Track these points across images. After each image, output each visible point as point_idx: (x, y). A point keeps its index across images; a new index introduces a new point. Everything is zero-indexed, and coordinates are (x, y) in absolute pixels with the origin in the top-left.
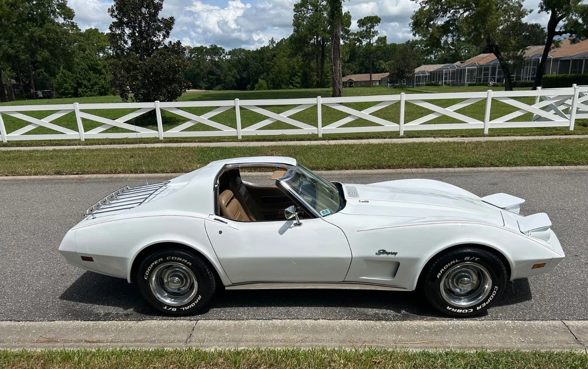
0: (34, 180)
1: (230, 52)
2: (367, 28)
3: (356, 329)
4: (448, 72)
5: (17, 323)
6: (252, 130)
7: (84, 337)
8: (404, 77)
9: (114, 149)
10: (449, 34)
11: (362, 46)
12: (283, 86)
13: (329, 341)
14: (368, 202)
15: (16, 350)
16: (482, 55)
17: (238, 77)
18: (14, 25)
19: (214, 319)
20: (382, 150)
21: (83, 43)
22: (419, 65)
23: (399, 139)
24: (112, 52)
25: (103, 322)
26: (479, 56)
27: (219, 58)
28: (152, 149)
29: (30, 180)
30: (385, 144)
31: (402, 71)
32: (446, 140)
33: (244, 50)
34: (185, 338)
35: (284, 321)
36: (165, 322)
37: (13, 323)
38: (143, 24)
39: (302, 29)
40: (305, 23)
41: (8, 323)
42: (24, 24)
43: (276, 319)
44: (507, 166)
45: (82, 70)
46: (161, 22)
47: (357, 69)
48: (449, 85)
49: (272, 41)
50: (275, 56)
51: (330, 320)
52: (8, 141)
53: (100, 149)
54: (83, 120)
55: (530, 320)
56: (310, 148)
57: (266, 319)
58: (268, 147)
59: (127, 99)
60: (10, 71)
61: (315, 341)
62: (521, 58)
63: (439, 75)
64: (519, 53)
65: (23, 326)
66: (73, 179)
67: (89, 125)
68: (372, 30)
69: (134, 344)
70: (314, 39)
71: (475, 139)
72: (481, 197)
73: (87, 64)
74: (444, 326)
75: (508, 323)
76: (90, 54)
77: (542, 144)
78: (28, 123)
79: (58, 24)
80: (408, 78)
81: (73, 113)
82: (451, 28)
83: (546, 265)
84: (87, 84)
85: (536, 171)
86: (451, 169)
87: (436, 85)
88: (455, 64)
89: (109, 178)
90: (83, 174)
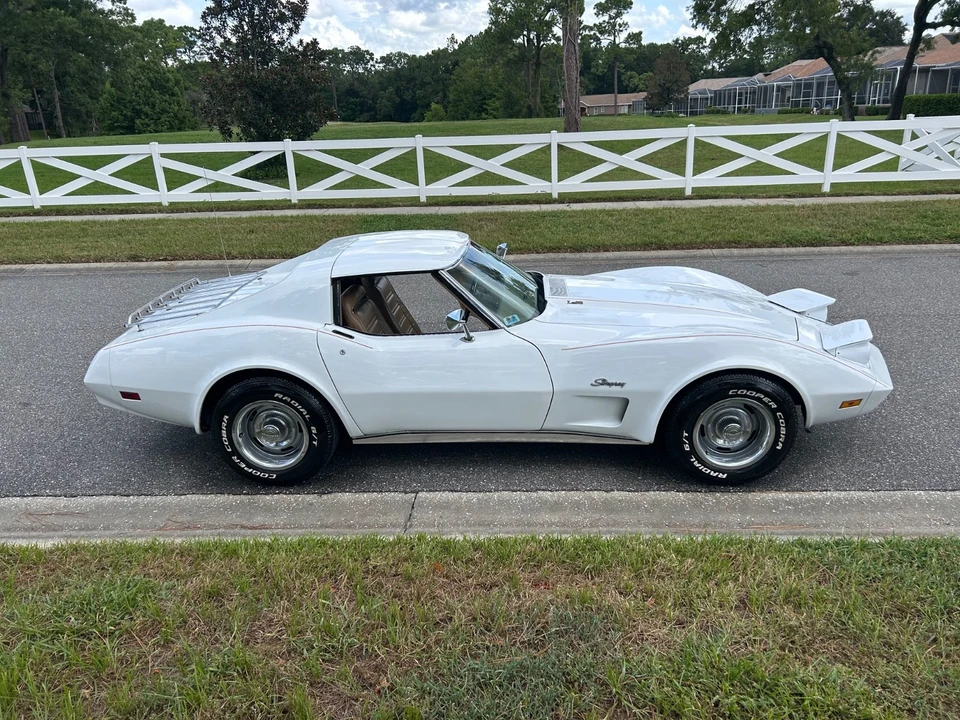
0: (95, 269)
1: (382, 58)
2: (611, 18)
3: (675, 506)
4: (744, 91)
5: (125, 499)
6: (443, 187)
7: (238, 520)
8: (671, 99)
9: (221, 220)
10: (753, 27)
11: (601, 48)
12: (471, 115)
13: (634, 525)
14: (582, 303)
15: (141, 541)
16: (799, 63)
17: (398, 100)
18: (29, 12)
19: (444, 491)
20: (661, 220)
21: (141, 44)
22: (694, 80)
23: (684, 202)
24: (187, 58)
25: (263, 496)
26: (794, 63)
27: (365, 69)
28: (284, 219)
29: (88, 270)
30: (664, 209)
31: (668, 89)
32: (762, 202)
33: (406, 55)
34: (402, 521)
35: (556, 494)
36: (365, 495)
37: (118, 499)
38: (256, 12)
39: (502, 19)
40: (508, 9)
41: (111, 498)
42: (45, 11)
43: (543, 490)
44: (867, 244)
45: (140, 87)
46: (284, 7)
47: (592, 87)
48: (746, 112)
49: (453, 40)
50: (458, 65)
51: (631, 491)
52: (42, 207)
53: (197, 219)
54: (166, 171)
55: (954, 490)
56: (543, 215)
57: (527, 491)
58: (473, 215)
59: (231, 136)
60: (21, 90)
61: (613, 525)
62: (869, 67)
63: (729, 97)
64: (866, 59)
65: (137, 504)
66: (158, 268)
67: (175, 180)
68: (619, 21)
69: (320, 531)
70: (524, 35)
71: (809, 201)
72: (768, 294)
73: (149, 79)
74: (817, 499)
75: (920, 494)
76: (153, 62)
77: (921, 209)
78: (75, 177)
79: (102, 12)
80: (677, 101)
81: (149, 161)
82: (758, 17)
83: (862, 403)
84: (149, 112)
85: (916, 252)
86: (776, 250)
87: (725, 112)
88: (755, 77)
89: (218, 266)
90: (174, 260)
